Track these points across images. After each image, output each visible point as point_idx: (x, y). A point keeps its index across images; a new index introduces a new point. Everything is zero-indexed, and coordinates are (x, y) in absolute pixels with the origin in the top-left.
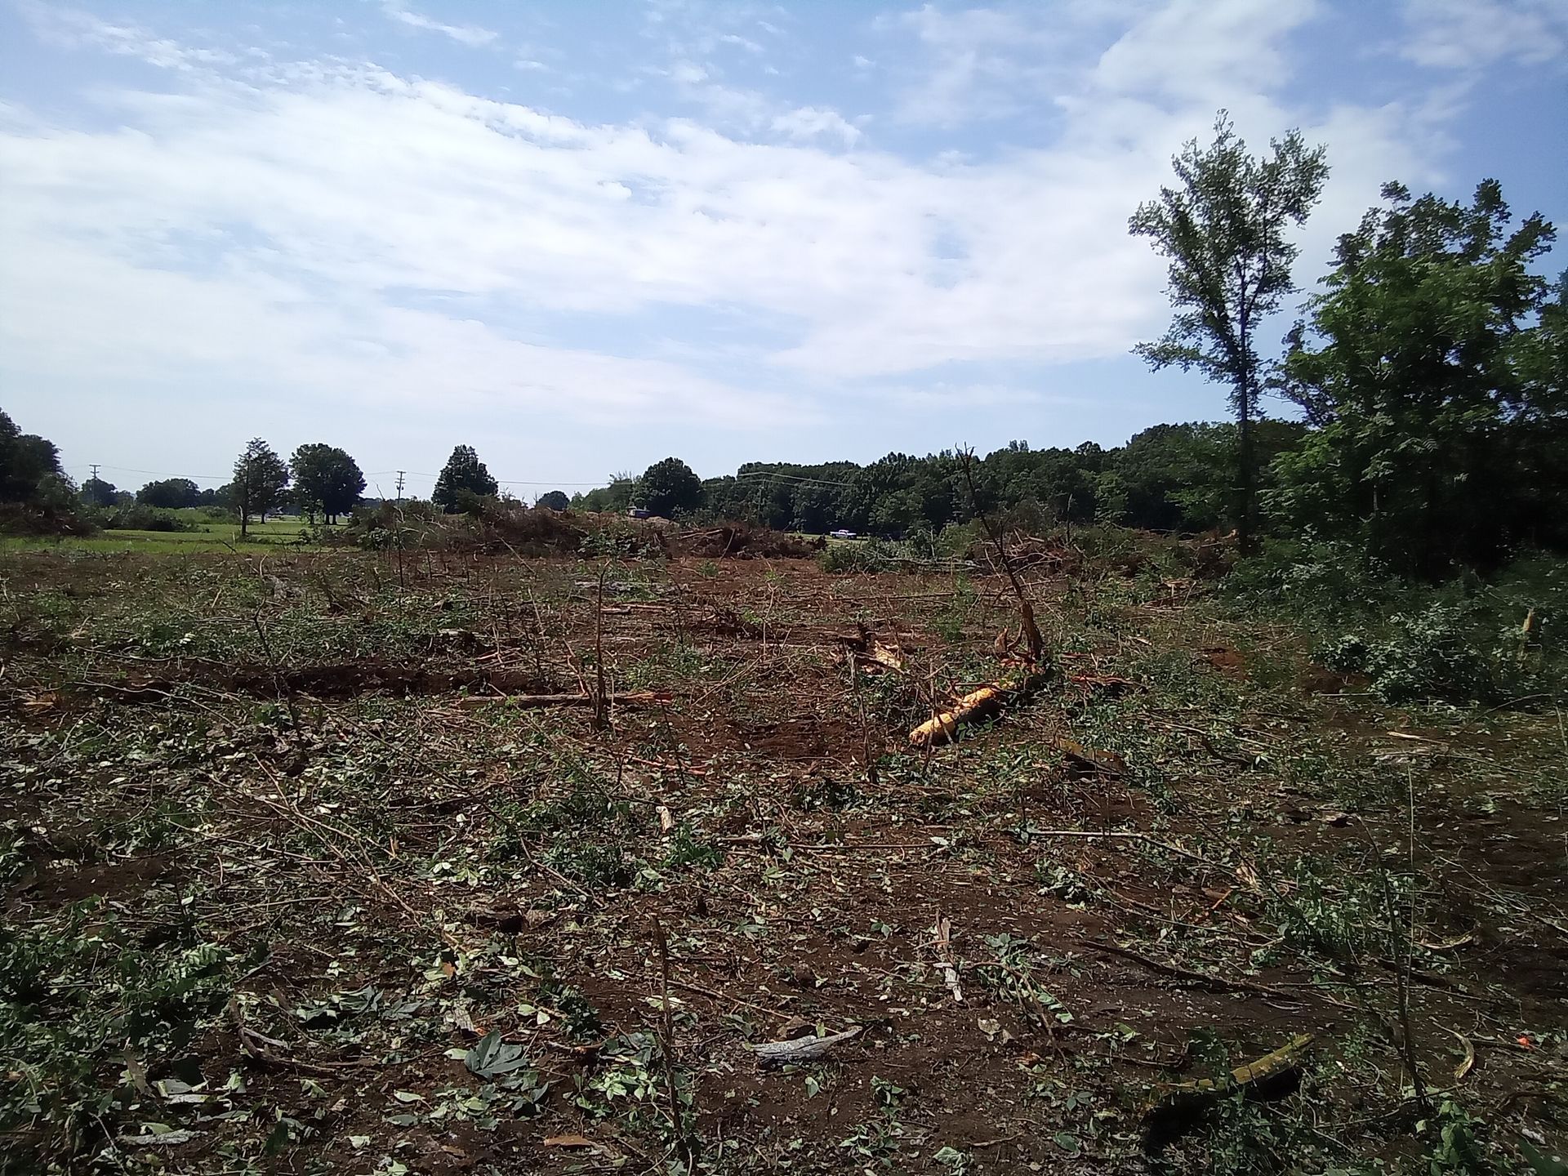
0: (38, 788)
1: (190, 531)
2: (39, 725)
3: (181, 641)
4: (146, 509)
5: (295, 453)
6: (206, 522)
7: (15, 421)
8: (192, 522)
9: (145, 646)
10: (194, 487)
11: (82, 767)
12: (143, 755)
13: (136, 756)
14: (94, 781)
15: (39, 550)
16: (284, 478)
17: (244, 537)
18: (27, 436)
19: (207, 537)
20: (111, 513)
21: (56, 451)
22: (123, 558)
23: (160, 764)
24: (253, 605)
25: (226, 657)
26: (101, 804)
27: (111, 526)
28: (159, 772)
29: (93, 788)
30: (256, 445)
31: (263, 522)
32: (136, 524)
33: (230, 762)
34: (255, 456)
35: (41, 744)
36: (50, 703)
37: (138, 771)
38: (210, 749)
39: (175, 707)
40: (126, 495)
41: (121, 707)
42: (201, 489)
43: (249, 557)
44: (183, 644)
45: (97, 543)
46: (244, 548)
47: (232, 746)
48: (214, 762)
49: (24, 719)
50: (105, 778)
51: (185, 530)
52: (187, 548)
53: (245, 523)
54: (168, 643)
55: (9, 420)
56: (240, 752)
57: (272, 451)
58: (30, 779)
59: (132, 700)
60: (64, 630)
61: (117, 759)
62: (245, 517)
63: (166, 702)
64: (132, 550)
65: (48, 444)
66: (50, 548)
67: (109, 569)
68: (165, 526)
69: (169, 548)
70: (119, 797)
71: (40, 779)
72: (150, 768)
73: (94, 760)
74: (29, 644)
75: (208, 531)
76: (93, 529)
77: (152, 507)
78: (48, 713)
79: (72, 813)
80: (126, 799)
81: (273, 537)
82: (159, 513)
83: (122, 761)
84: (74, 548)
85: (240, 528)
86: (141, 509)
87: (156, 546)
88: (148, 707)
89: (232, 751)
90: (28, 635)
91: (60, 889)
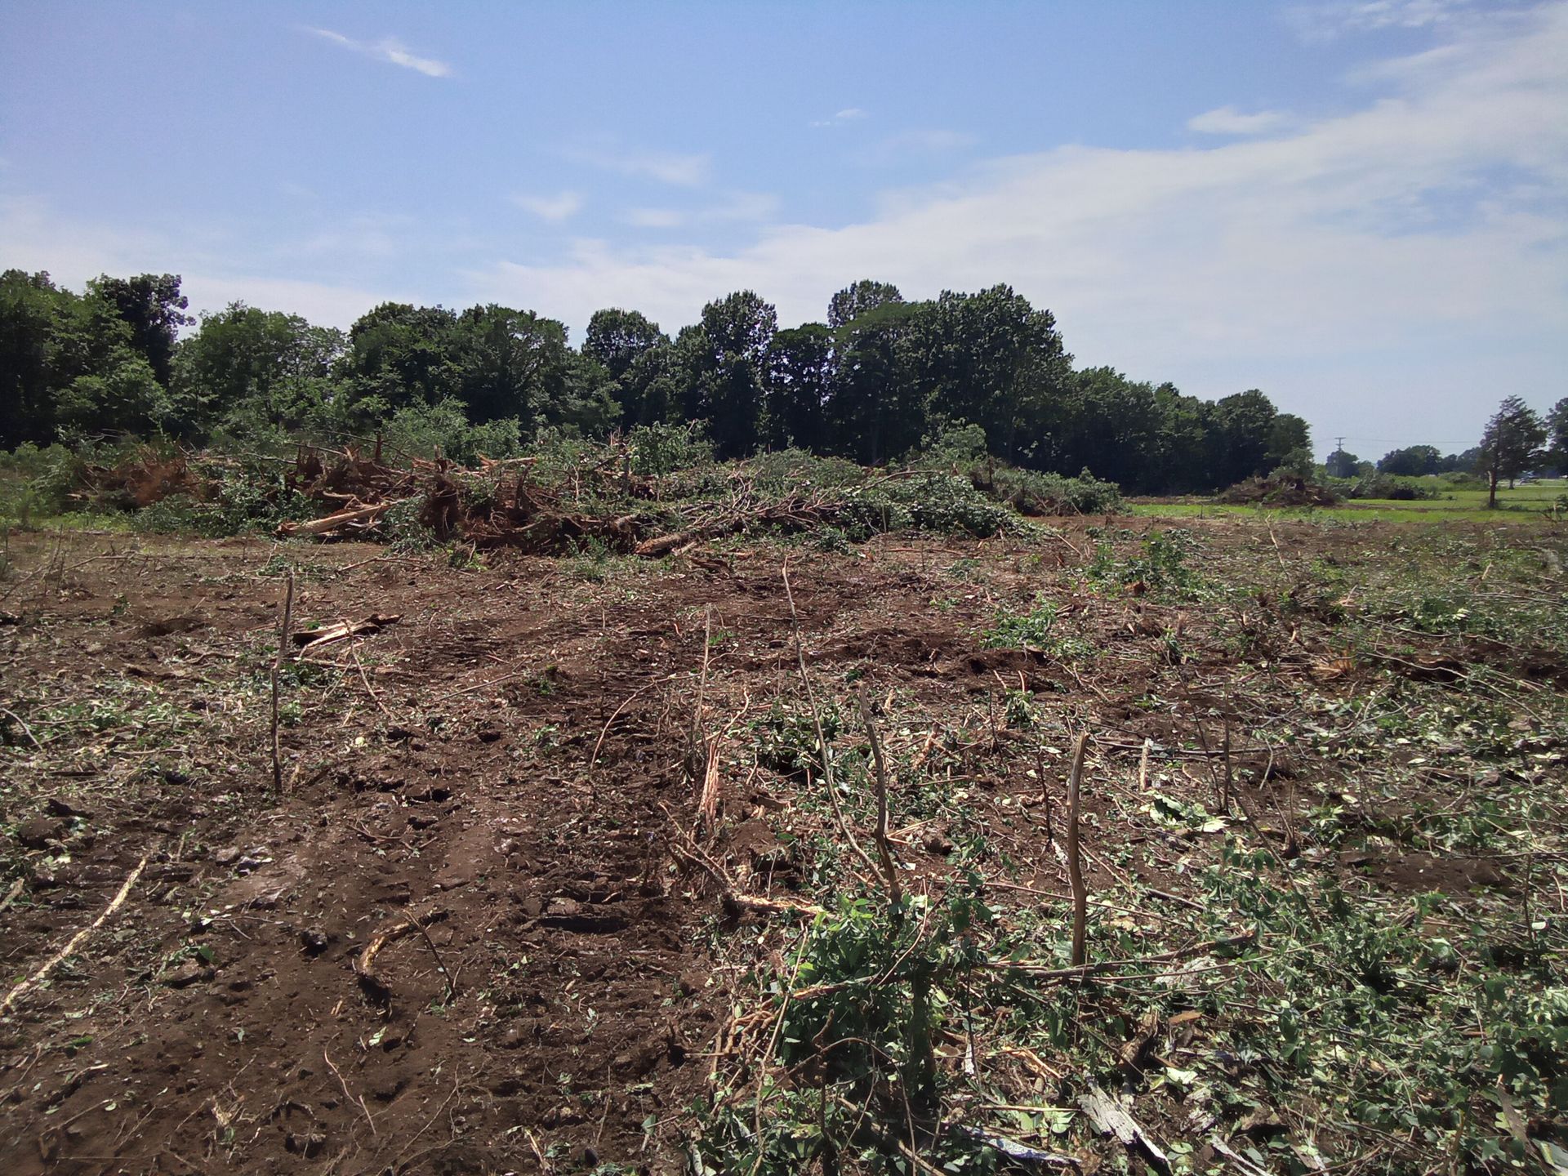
0: (1341, 755)
1: (1432, 498)
2: (1330, 690)
3: (1455, 617)
4: (1388, 477)
5: (1554, 408)
6: (1448, 490)
7: (1274, 403)
8: (1434, 489)
9: (1416, 620)
10: (1436, 452)
11: (1380, 740)
12: (1441, 738)
13: (1434, 738)
14: (1393, 758)
15: (1296, 520)
16: (1540, 438)
17: (1493, 504)
18: (1282, 416)
19: (1451, 504)
20: (1354, 483)
21: (1307, 427)
22: (1372, 527)
23: (1462, 751)
24: (1523, 580)
25: (1505, 637)
26: (1403, 783)
27: (1355, 495)
28: (1461, 759)
29: (1393, 765)
30: (1510, 403)
31: (1512, 488)
32: (1377, 493)
33: (1542, 763)
34: (1508, 415)
35: (1337, 710)
36: (1337, 670)
37: (1439, 755)
38: (1518, 743)
39: (1474, 691)
40: (1367, 464)
41: (1412, 683)
42: (1444, 455)
43: (1504, 526)
44: (1456, 620)
45: (1345, 512)
46: (1496, 516)
47: (1544, 744)
48: (1524, 759)
49: (1316, 684)
50: (1403, 757)
51: (1426, 498)
52: (1431, 518)
53: (1494, 489)
54: (1440, 618)
55: (1268, 402)
56: (1554, 753)
57: (1529, 408)
58: (1333, 745)
59: (1421, 676)
60: (1334, 597)
61: (1415, 738)
62: (1495, 482)
63: (1462, 684)
64: (1379, 519)
65: (1300, 421)
66: (1302, 517)
67: (1361, 539)
68: (1407, 494)
69: (1415, 517)
70: (1423, 780)
71: (1343, 745)
72: (1451, 754)
73: (1391, 736)
74: (1308, 610)
75: (1450, 498)
76: (1338, 499)
77: (1392, 476)
78: (1339, 679)
79: (1377, 787)
80: (1430, 783)
81: (1525, 505)
82: (1401, 481)
83: (1420, 741)
84: (1325, 517)
85: (1488, 494)
86: (1383, 478)
87: (1402, 514)
88: (1439, 685)
89: (1544, 750)
90: (1307, 600)
91: (1387, 870)
